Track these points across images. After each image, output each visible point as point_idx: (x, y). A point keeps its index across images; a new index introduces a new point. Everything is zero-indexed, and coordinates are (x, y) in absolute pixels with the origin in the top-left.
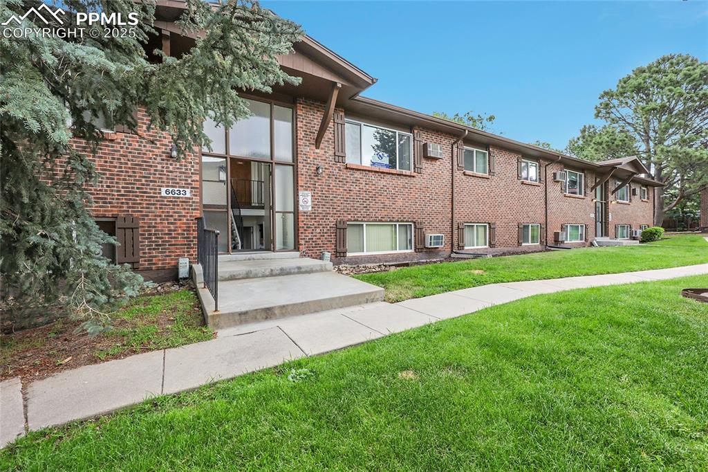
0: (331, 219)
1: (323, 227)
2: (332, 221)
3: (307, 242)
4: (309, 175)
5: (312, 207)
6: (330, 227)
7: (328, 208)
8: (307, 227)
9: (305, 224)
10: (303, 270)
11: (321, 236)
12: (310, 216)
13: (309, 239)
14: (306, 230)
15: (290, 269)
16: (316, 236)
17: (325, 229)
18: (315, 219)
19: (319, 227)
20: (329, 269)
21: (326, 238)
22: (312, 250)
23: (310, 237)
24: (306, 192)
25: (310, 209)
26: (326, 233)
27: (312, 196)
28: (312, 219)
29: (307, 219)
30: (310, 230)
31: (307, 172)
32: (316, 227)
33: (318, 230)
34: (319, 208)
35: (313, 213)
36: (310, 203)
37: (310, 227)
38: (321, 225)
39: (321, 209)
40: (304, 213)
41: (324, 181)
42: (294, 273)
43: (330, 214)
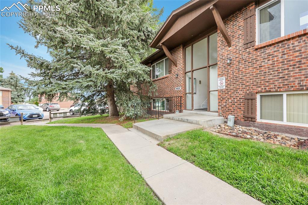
0: (241, 92)
1: (234, 99)
2: (241, 93)
3: (222, 107)
4: (224, 67)
5: (226, 86)
6: (240, 98)
7: (237, 85)
8: (223, 99)
9: (221, 97)
10: (189, 121)
11: (232, 104)
12: (225, 92)
13: (224, 106)
14: (222, 101)
15: (184, 119)
16: (228, 104)
17: (235, 100)
18: (228, 93)
19: (230, 99)
20: (201, 124)
21: (236, 106)
22: (226, 113)
23: (225, 105)
24: (222, 78)
25: (224, 87)
26: (236, 102)
27: (226, 79)
28: (226, 93)
29: (222, 94)
30: (225, 101)
31: (223, 65)
32: (228, 99)
33: (230, 101)
34: (231, 86)
35: (226, 90)
36: (224, 84)
37: (224, 99)
38: (232, 97)
39: (232, 86)
40: (221, 90)
41: (235, 67)
42: (185, 122)
43: (239, 89)
